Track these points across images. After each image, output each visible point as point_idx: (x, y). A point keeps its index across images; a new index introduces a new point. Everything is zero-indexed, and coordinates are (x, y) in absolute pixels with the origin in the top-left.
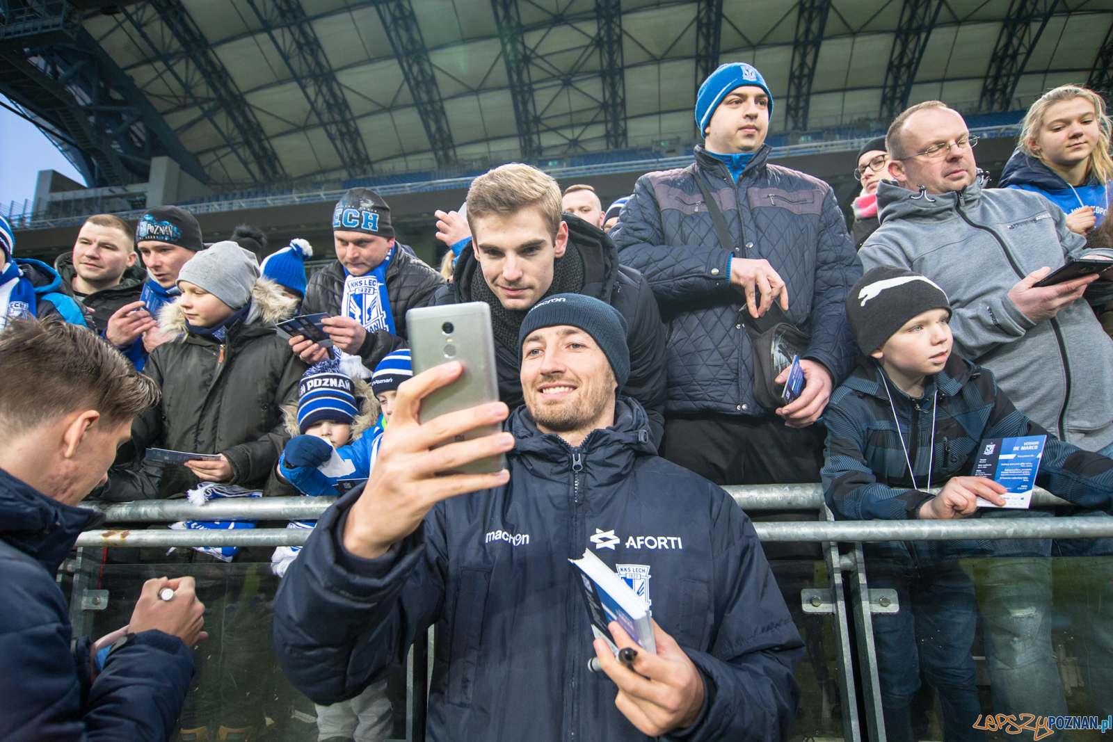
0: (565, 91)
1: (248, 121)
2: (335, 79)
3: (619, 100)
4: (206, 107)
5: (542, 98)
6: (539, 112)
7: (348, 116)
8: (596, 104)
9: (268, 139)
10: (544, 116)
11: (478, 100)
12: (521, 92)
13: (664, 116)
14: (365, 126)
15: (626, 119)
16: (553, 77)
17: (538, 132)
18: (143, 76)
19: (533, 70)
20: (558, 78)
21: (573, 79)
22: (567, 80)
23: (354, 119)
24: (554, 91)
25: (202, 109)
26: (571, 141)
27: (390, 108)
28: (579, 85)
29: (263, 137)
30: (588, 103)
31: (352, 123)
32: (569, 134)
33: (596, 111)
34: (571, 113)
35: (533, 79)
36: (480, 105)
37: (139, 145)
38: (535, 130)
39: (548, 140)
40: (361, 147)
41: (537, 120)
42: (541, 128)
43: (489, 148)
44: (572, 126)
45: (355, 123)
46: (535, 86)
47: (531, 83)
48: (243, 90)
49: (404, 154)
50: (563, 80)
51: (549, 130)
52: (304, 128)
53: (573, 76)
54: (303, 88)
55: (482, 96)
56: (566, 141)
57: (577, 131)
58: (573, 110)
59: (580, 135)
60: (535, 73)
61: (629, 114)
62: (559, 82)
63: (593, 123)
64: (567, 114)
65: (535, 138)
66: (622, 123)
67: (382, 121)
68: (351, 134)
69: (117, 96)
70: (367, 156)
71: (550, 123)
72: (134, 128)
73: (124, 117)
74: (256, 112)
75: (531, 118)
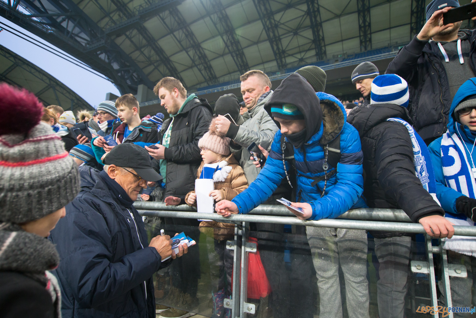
0: (295, 37)
1: (171, 67)
2: (200, 46)
3: (321, 38)
4: (155, 64)
5: (285, 42)
6: (284, 48)
7: (207, 61)
8: (310, 41)
9: (179, 73)
10: (286, 50)
11: (258, 46)
12: (275, 41)
13: (344, 42)
14: (214, 64)
15: (325, 46)
16: (289, 32)
17: (285, 57)
18: (136, 55)
19: (280, 30)
20: (291, 32)
21: (298, 31)
22: (295, 32)
23: (209, 61)
24: (290, 38)
25: (154, 66)
26: (300, 59)
27: (222, 55)
28: (301, 34)
29: (177, 72)
30: (306, 41)
31: (208, 63)
32: (299, 56)
33: (310, 44)
34: (299, 47)
35: (280, 34)
36: (258, 48)
37: (136, 80)
38: (283, 56)
39: (289, 60)
40: (212, 72)
41: (284, 52)
42: (286, 55)
43: (264, 67)
44: (300, 52)
45: (209, 63)
46: (281, 37)
47: (279, 36)
48: (168, 55)
49: (230, 73)
50: (294, 33)
51: (289, 55)
52: (191, 67)
53: (298, 30)
54: (187, 52)
55: (259, 45)
56: (297, 60)
57: (303, 54)
58: (300, 45)
59: (304, 56)
60: (281, 31)
61: (326, 43)
62: (292, 33)
63: (309, 50)
64: (297, 47)
65: (283, 60)
66: (323, 48)
67: (220, 61)
68: (209, 68)
69: (128, 64)
70: (215, 76)
71: (290, 52)
72: (135, 74)
73: (131, 71)
74: (174, 63)
75: (281, 51)
